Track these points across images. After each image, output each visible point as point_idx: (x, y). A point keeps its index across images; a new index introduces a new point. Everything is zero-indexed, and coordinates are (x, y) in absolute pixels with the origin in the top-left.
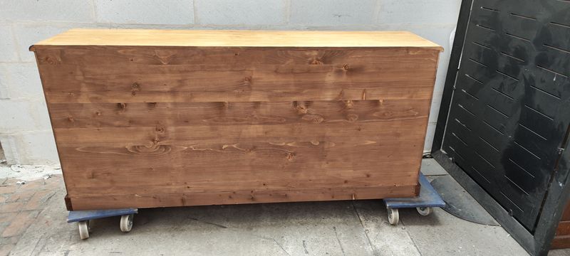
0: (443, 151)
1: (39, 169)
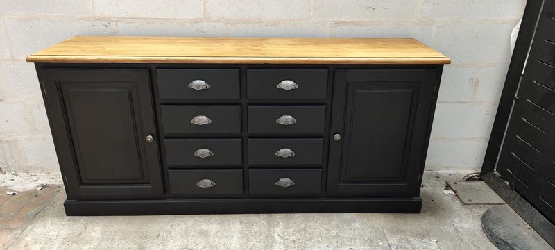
0: (497, 174)
1: (34, 178)
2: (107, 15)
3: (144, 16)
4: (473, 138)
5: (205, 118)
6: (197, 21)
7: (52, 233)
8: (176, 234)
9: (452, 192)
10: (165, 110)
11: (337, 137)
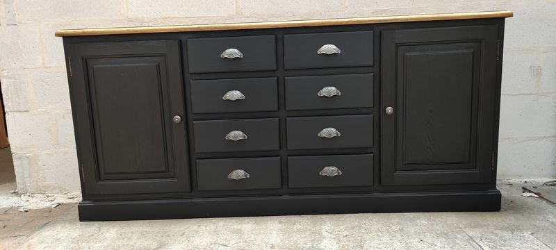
1: (50, 199)
4: (545, 137)
5: (238, 93)
6: (229, 17)
7: (62, 235)
8: (203, 232)
9: (533, 195)
10: (195, 85)
11: (389, 110)
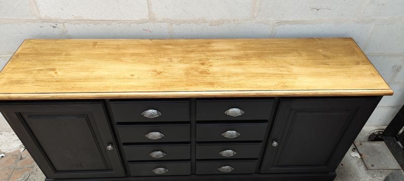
2: (53, 17)
3: (91, 18)
5: (158, 134)
6: (143, 22)
9: (358, 155)
11: (275, 145)
